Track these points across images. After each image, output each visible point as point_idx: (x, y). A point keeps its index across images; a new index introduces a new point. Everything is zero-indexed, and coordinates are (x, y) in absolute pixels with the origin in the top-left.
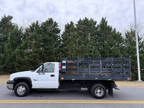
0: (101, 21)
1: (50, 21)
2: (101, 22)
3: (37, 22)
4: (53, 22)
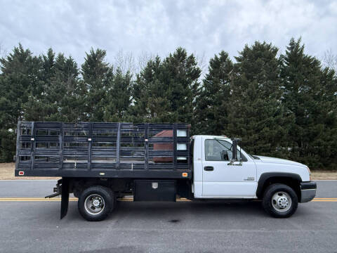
0: (290, 46)
1: (181, 54)
2: (288, 48)
3: (157, 59)
4: (185, 55)
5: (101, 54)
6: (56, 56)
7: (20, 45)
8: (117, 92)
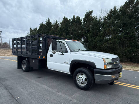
1: (131, 1)
3: (115, 8)
5: (91, 12)
6: (76, 17)
7: (64, 16)
8: (94, 27)
